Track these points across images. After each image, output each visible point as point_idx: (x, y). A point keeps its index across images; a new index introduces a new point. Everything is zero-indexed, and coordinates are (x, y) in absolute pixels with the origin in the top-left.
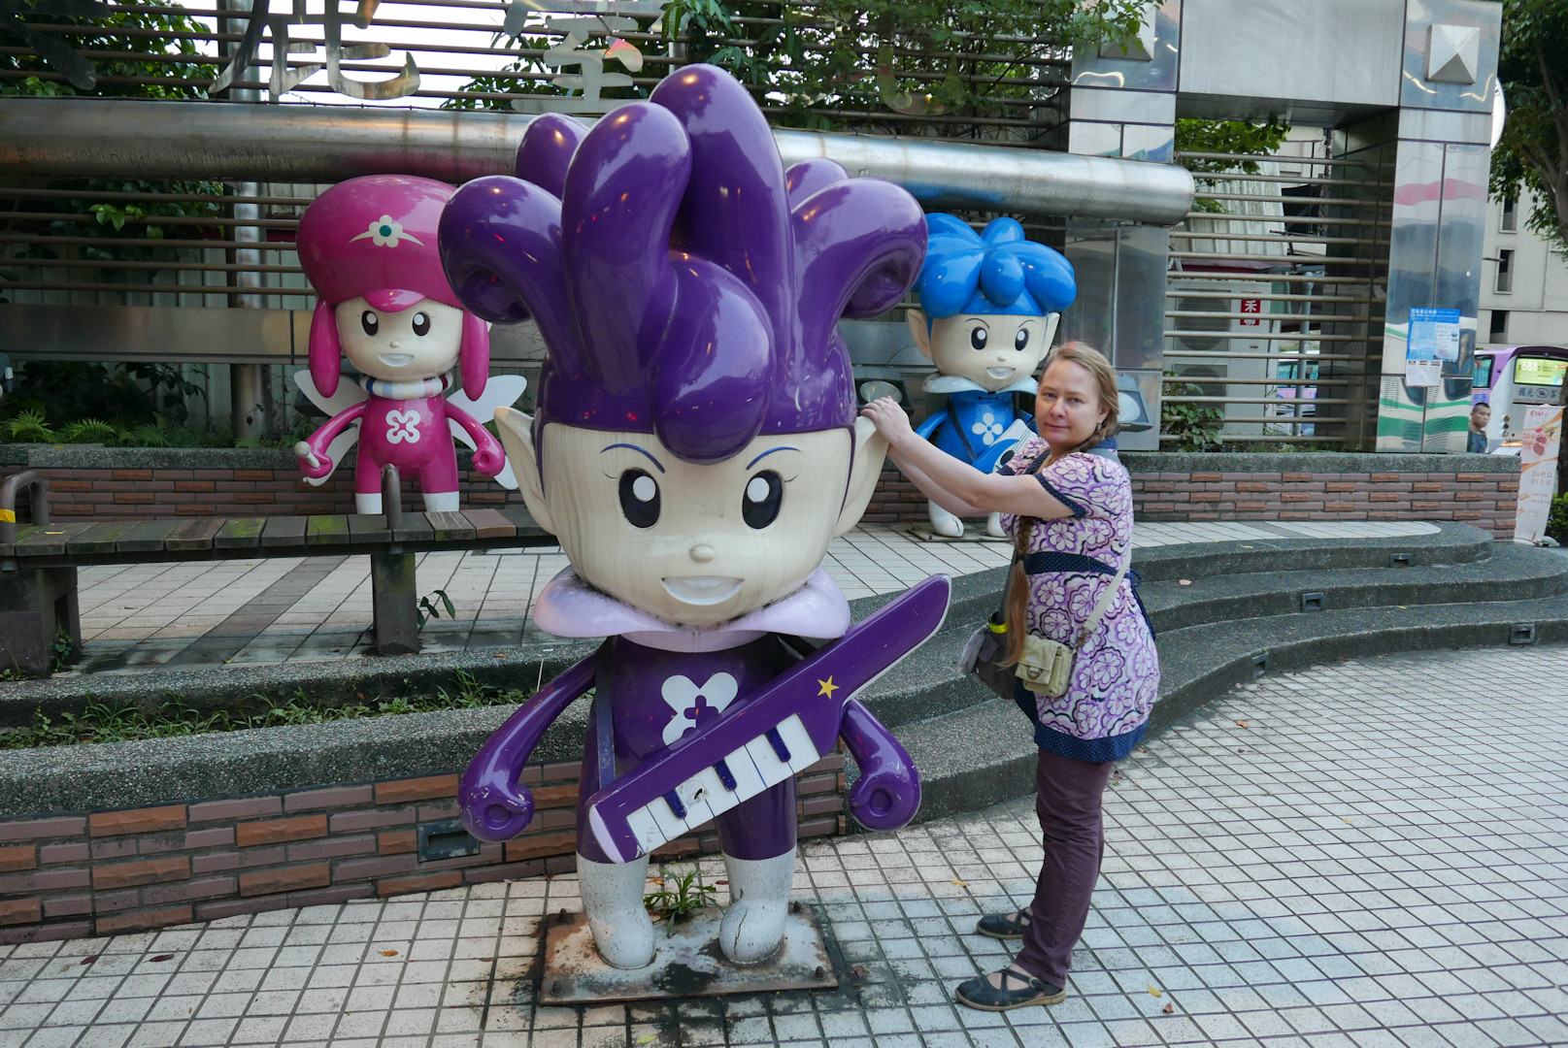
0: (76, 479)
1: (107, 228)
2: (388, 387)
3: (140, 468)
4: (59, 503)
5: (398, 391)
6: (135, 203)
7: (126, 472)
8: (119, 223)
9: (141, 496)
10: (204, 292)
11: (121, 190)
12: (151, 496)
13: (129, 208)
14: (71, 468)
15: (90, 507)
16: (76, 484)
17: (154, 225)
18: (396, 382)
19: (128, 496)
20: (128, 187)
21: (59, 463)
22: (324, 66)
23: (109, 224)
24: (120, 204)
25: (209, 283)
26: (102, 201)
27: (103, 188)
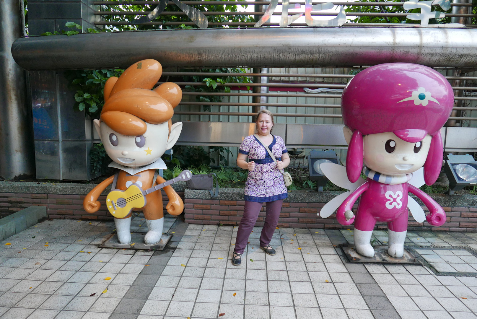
0: (204, 204)
1: (210, 89)
2: (389, 179)
3: (232, 200)
4: (196, 214)
5: (394, 181)
6: (220, 77)
7: (226, 202)
8: (215, 86)
9: (232, 212)
10: (238, 115)
11: (215, 72)
12: (235, 212)
13: (218, 80)
14: (202, 199)
15: (209, 217)
16: (204, 206)
17: (227, 86)
18: (393, 176)
19: (226, 212)
20: (217, 70)
21: (197, 197)
22: (304, 15)
23: (211, 87)
24: (214, 78)
25: (241, 111)
26: (207, 77)
27: (208, 71)
